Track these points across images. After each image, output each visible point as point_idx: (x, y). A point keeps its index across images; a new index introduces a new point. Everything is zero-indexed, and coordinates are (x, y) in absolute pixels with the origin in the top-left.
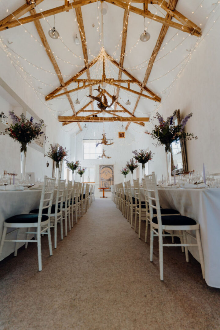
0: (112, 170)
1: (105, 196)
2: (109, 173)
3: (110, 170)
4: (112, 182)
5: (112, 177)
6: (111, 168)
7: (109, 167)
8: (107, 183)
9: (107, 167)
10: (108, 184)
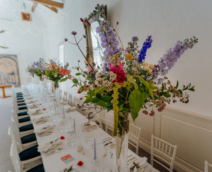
0: (15, 61)
1: (6, 95)
2: (11, 65)
3: (13, 61)
4: (16, 76)
5: (16, 69)
6: (13, 59)
7: (10, 58)
8: (9, 78)
9: (7, 57)
10: (11, 78)
